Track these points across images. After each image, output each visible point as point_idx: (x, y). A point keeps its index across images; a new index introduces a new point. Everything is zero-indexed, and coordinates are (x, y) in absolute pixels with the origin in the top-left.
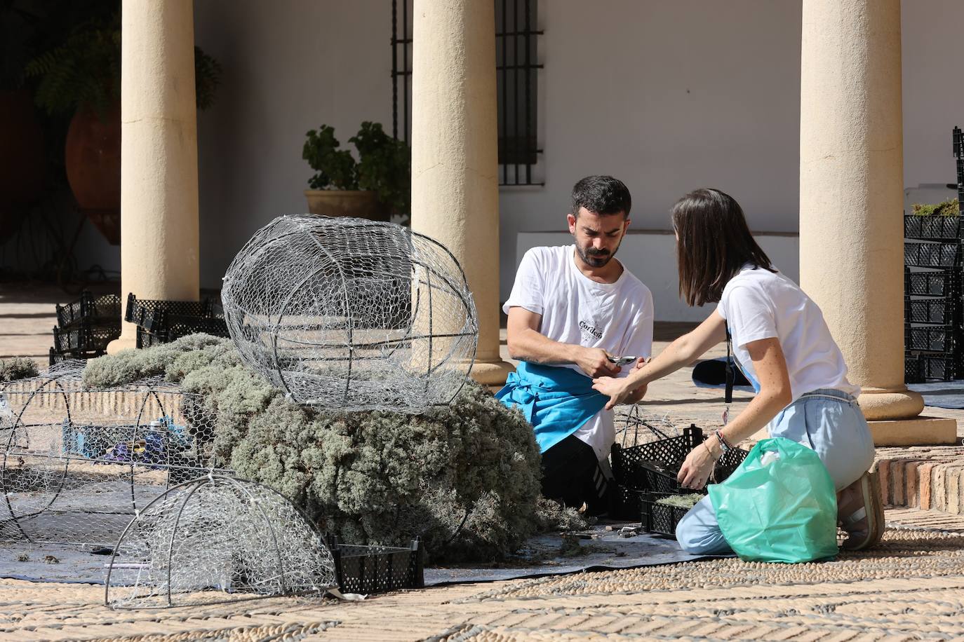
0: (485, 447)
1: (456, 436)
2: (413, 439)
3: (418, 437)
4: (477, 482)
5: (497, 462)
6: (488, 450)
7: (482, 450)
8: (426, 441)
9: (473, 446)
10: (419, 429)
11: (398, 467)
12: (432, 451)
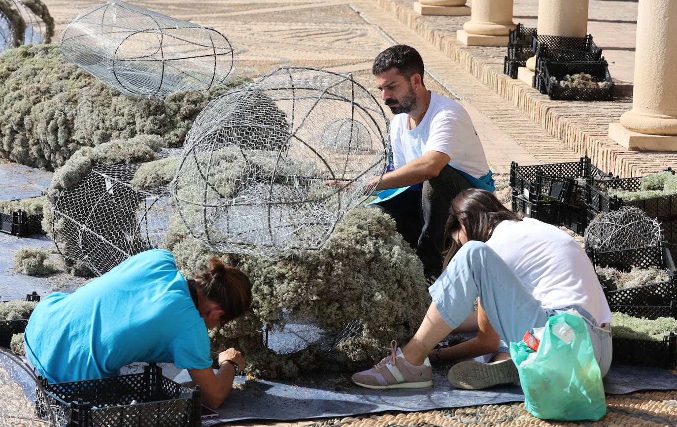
0: (347, 287)
1: (319, 277)
2: (278, 278)
3: (281, 277)
4: (337, 315)
5: (359, 299)
6: (350, 289)
7: (345, 289)
8: (286, 281)
9: (336, 286)
10: (283, 271)
11: (260, 302)
12: (288, 291)
